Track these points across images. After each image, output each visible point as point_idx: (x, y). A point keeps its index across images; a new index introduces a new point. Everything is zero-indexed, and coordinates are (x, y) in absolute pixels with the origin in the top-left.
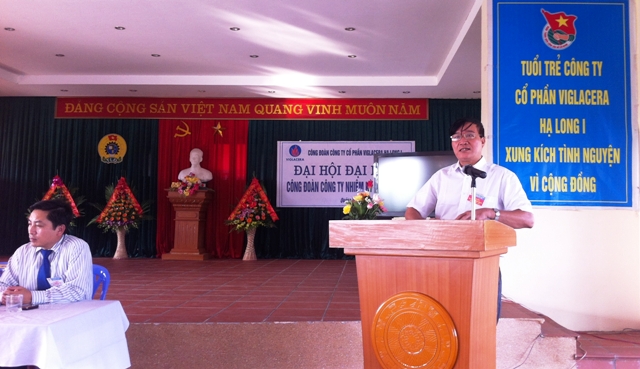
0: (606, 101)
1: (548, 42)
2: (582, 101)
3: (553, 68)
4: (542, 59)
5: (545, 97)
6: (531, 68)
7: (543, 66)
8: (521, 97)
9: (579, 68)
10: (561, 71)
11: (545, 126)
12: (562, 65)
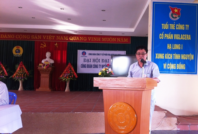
0: (190, 38)
1: (171, 18)
2: (181, 38)
3: (172, 27)
4: (169, 23)
5: (169, 37)
6: (165, 26)
7: (169, 26)
8: (161, 36)
9: (181, 27)
10: (175, 28)
11: (169, 47)
12: (175, 26)
